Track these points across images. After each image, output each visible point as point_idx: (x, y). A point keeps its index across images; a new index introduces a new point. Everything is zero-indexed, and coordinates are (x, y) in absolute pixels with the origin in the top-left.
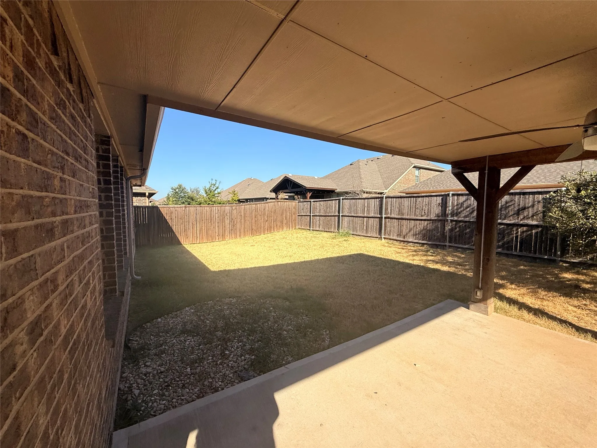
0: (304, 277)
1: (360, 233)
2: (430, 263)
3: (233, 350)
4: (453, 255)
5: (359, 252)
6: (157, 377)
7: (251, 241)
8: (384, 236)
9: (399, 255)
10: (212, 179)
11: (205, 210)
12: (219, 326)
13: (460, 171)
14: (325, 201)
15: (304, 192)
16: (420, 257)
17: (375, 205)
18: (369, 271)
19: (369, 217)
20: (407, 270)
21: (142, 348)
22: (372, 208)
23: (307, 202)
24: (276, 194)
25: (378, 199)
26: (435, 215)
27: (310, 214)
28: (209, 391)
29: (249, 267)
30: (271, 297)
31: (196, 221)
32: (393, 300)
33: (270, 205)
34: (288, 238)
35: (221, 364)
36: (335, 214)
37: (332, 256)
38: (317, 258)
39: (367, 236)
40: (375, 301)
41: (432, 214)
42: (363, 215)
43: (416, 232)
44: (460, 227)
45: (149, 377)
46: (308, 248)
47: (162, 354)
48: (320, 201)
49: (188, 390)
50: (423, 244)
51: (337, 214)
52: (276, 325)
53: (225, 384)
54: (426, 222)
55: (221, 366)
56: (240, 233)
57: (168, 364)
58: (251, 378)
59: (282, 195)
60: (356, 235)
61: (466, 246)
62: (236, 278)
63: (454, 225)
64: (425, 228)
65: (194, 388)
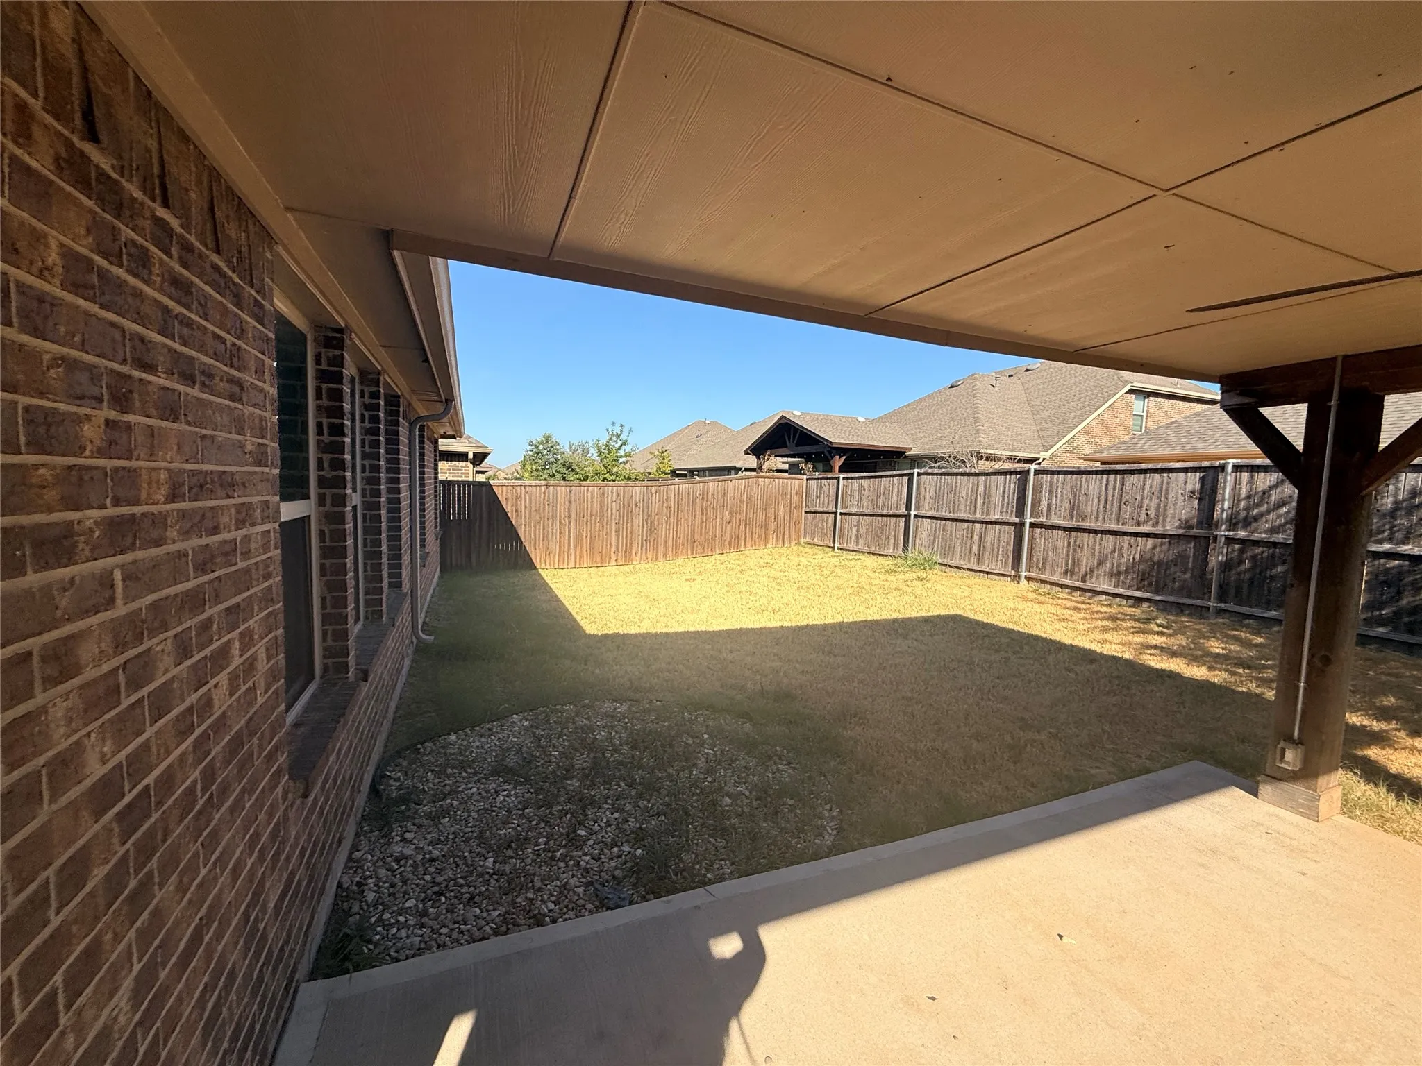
0: (798, 665)
1: (962, 562)
2: (1151, 654)
3: (596, 827)
4: (1228, 636)
5: (952, 612)
6: (421, 869)
7: (688, 569)
8: (1027, 573)
9: (1064, 624)
10: (613, 424)
11: (589, 494)
12: (577, 766)
13: (1246, 400)
14: (876, 477)
15: (827, 454)
16: (1125, 635)
17: (1004, 492)
18: (972, 663)
19: (987, 523)
20: (1077, 668)
21: (405, 800)
22: (997, 498)
23: (830, 479)
24: (758, 458)
25: (1013, 477)
26: (1177, 524)
27: (834, 510)
28: (522, 922)
29: (671, 630)
30: (712, 707)
31: (569, 517)
32: (1029, 748)
33: (738, 484)
34: (776, 567)
35: (563, 858)
36: (899, 512)
37: (878, 617)
38: (840, 619)
39: (980, 572)
40: (975, 745)
41: (1168, 520)
42: (971, 517)
43: (1119, 566)
44: (1254, 557)
45: (405, 866)
46: (821, 593)
47: (444, 817)
48: (862, 478)
49: (478, 911)
50: (1139, 600)
51: (903, 511)
52: (709, 779)
53: (561, 910)
54: (1150, 542)
55: (562, 864)
56: (666, 548)
57: (450, 843)
58: (622, 903)
59: (776, 462)
60: (950, 566)
61: (1273, 614)
62: (637, 656)
63: (1236, 553)
64: (1147, 556)
65: (491, 908)
